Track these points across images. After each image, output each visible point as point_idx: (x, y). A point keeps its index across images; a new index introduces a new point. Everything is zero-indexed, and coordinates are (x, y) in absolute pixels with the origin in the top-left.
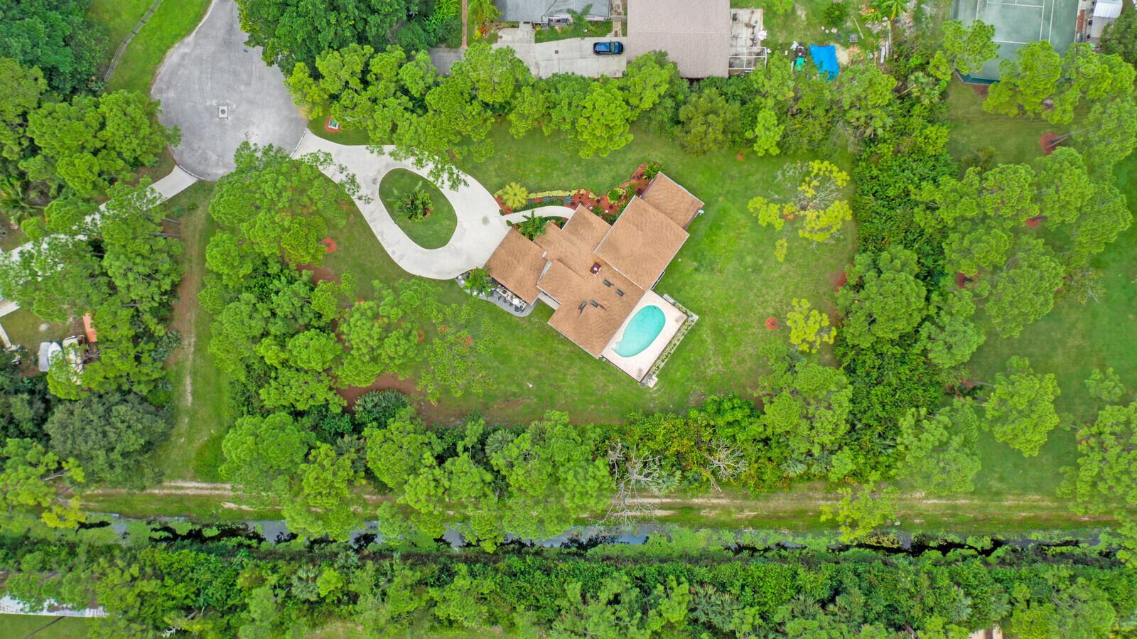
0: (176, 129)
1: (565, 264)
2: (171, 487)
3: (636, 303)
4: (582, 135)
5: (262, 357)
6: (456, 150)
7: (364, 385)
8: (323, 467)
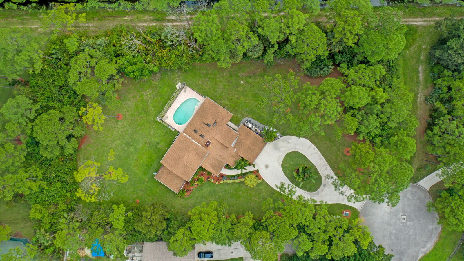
0: (429, 210)
1: (224, 146)
2: (430, 21)
3: (187, 126)
4: (215, 215)
5: (384, 92)
6: (281, 206)
7: (329, 78)
8: (351, 33)
